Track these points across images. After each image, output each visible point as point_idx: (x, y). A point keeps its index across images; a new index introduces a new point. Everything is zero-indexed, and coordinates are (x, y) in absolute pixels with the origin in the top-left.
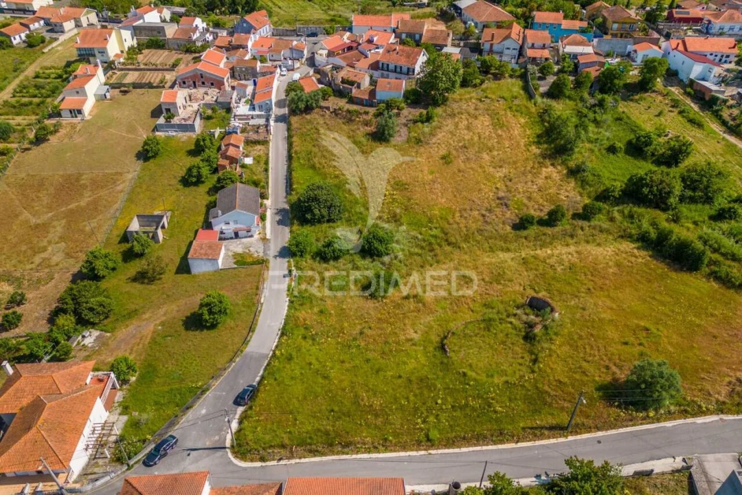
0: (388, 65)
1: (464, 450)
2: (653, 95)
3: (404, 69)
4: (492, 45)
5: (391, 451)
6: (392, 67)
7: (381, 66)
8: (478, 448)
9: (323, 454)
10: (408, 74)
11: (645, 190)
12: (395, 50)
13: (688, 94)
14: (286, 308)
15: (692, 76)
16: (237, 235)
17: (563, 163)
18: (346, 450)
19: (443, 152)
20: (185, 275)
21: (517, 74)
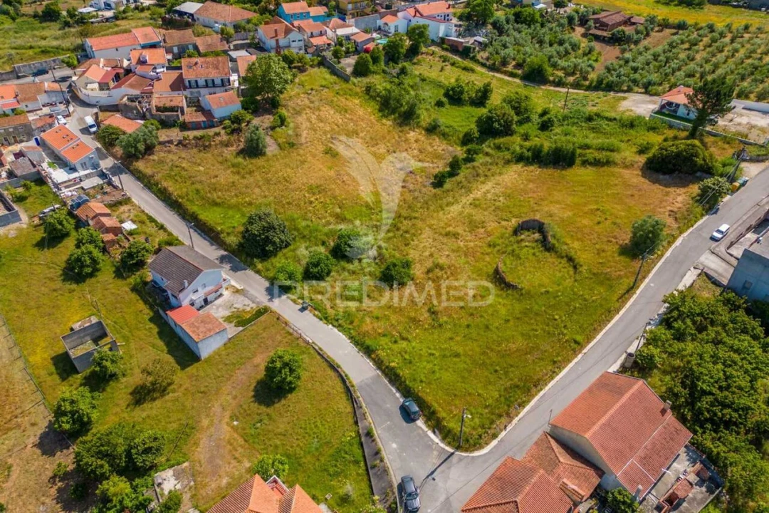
0: (196, 81)
1: (599, 337)
2: (424, 56)
3: (218, 82)
4: (277, 41)
5: (564, 368)
6: (201, 82)
7: (187, 84)
8: (604, 331)
9: (529, 401)
10: (223, 85)
11: (496, 125)
12: (196, 64)
13: (446, 50)
14: (341, 334)
15: (441, 35)
16: (206, 302)
17: (418, 126)
18: (539, 388)
19: (321, 148)
20: (196, 365)
21: (316, 62)
